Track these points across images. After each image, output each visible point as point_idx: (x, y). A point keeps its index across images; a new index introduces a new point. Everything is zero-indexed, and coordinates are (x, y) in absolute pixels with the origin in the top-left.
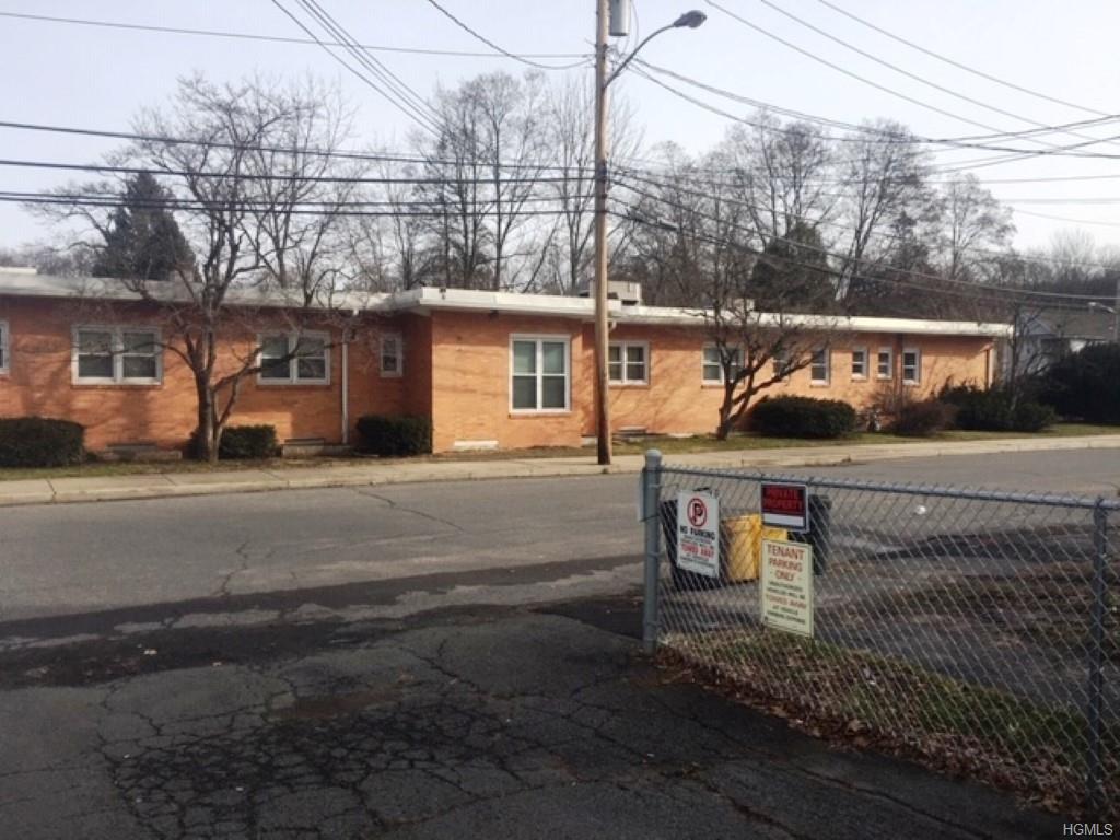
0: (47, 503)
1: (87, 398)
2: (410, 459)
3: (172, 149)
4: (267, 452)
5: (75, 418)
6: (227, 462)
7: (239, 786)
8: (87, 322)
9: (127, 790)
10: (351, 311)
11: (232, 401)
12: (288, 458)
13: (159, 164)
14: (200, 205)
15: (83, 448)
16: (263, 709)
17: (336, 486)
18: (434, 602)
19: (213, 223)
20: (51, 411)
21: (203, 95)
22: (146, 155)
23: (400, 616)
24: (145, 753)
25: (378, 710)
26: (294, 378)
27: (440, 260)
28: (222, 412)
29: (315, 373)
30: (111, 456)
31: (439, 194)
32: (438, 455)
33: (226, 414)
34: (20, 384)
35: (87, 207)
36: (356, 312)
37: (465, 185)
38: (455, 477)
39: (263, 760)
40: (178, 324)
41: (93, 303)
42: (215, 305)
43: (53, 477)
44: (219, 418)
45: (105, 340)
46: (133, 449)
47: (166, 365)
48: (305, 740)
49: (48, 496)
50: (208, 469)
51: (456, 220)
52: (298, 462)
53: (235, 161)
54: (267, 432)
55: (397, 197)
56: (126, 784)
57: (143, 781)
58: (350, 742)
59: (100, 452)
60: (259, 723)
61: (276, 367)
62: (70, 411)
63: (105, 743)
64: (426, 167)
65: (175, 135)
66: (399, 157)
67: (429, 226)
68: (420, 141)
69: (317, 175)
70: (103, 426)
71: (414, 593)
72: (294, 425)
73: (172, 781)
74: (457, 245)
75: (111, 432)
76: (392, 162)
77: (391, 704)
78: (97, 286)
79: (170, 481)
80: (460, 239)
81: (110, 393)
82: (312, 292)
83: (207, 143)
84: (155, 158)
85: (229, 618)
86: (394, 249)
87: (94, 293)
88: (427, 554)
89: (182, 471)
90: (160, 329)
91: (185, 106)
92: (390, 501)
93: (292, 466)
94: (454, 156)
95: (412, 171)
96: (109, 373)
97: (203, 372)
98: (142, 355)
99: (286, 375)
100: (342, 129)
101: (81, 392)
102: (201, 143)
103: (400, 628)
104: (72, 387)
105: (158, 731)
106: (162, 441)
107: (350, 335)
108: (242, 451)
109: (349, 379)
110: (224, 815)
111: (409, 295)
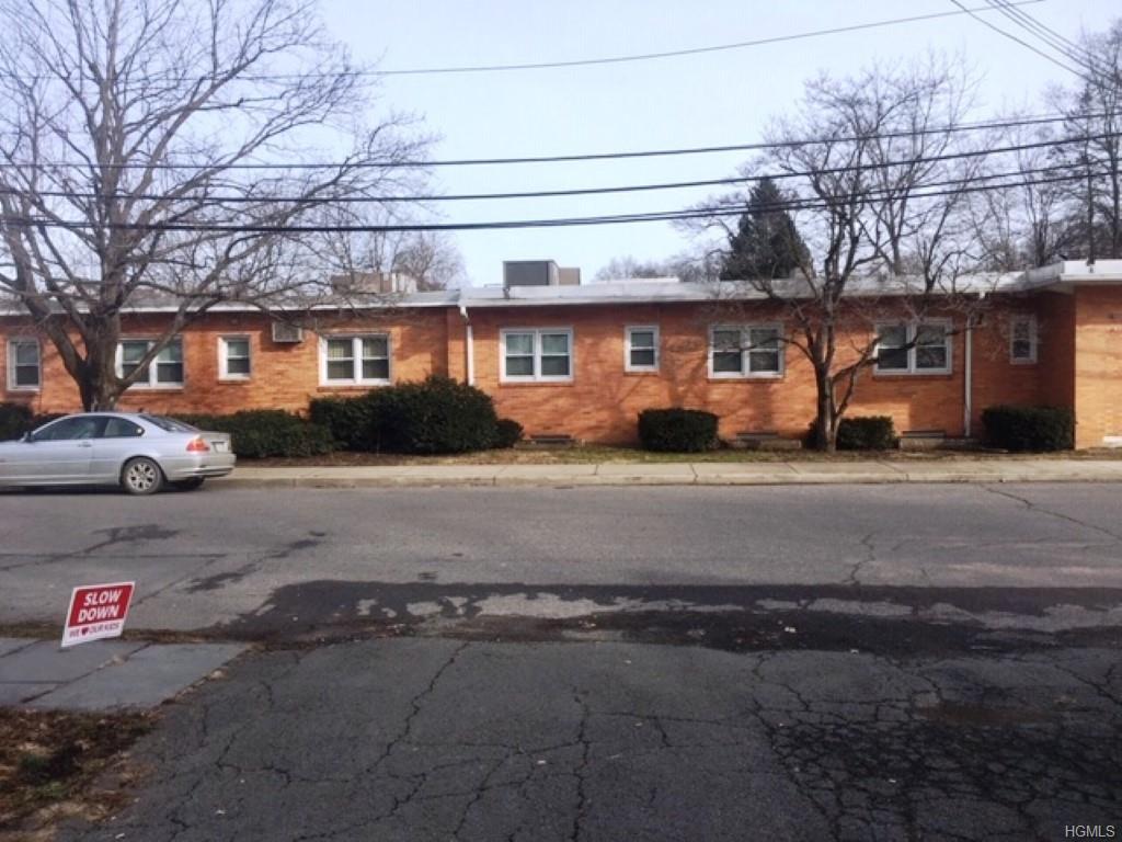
0: (690, 484)
1: (720, 390)
2: (1047, 456)
3: (798, 152)
4: (884, 443)
5: (710, 409)
6: (846, 453)
7: (893, 778)
8: (722, 322)
9: (785, 757)
10: (977, 294)
11: (849, 392)
12: (906, 450)
13: (785, 168)
14: (823, 202)
15: (718, 437)
16: (906, 705)
17: (959, 482)
18: (1092, 620)
19: (833, 218)
20: (691, 404)
21: (827, 93)
22: (774, 162)
23: (1052, 630)
24: (797, 725)
25: (1038, 730)
26: (913, 368)
27: (1082, 229)
28: (840, 404)
29: (937, 361)
30: (739, 444)
31: (1081, 153)
32: (1083, 452)
33: (844, 406)
34: (669, 380)
35: (723, 218)
36: (982, 295)
37: (1115, 139)
38: (1105, 478)
39: (914, 757)
40: (800, 319)
41: (726, 304)
42: (834, 300)
43: (694, 461)
44: (837, 409)
45: (735, 337)
46: (757, 438)
47: (788, 358)
48: (955, 745)
49: (691, 478)
50: (827, 458)
51: (1103, 181)
52: (916, 455)
53: (857, 153)
54: (884, 424)
55: (1030, 164)
56: (785, 751)
57: (798, 752)
58: (1007, 758)
59: (731, 441)
60: (904, 718)
61: (894, 358)
62: (706, 403)
63: (760, 708)
64: (1065, 126)
65: (801, 137)
66: (1031, 120)
67: (1068, 191)
68: (1058, 97)
69: (936, 154)
70: (734, 417)
71: (1067, 606)
72: (912, 416)
73: (825, 758)
74: (1103, 209)
75: (739, 423)
76: (1024, 126)
77: (1051, 726)
78: (730, 289)
79: (792, 468)
80: (1108, 201)
81: (739, 386)
82: (934, 277)
83: (829, 141)
84: (781, 162)
85: (862, 608)
86: (1024, 222)
87: (728, 295)
88: (1078, 564)
89: (804, 459)
90: (783, 325)
91: (810, 107)
92: (1026, 502)
93: (911, 458)
94: (1102, 107)
95: (1047, 133)
96: (739, 368)
97: (823, 365)
98: (768, 350)
99: (904, 365)
100: (965, 100)
101: (717, 386)
102: (825, 141)
103: (1053, 643)
104: (708, 381)
105: (807, 706)
106: (783, 431)
107: (976, 320)
108: (859, 443)
109: (972, 368)
110: (881, 803)
111: (1046, 272)
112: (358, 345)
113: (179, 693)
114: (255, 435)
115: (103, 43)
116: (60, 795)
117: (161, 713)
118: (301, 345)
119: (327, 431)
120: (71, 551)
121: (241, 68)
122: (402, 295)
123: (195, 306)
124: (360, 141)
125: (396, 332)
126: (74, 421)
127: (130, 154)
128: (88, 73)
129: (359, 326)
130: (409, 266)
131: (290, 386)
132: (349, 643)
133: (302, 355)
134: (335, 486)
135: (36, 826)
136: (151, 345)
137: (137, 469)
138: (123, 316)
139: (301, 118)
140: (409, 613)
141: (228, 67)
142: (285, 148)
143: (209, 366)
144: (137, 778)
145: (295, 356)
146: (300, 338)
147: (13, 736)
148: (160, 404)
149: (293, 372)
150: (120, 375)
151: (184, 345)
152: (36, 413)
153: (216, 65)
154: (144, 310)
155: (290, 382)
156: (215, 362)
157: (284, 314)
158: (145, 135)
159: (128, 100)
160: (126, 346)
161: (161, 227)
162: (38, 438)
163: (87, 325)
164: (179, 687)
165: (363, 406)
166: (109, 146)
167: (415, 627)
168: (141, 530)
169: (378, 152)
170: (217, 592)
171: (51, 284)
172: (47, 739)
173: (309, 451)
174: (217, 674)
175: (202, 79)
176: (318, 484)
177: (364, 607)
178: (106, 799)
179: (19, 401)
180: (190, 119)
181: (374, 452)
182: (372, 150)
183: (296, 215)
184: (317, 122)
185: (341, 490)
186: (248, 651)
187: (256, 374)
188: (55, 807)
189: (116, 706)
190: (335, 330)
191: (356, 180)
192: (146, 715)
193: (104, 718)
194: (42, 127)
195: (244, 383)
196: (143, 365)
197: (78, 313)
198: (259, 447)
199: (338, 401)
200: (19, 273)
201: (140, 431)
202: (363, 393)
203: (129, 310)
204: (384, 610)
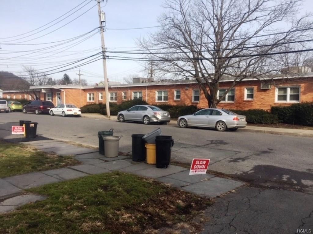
112: (289, 90)
113: (222, 195)
114: (253, 117)
115: (219, 9)
116: (184, 220)
117: (215, 200)
118: (269, 90)
119: (276, 117)
120: (201, 145)
121: (257, 8)
122: (306, 73)
123: (239, 79)
124: (294, 24)
125: (302, 85)
126: (206, 110)
127: (224, 38)
128: (215, 18)
129: (289, 84)
130: (309, 64)
131: (266, 102)
132: (278, 190)
133: (270, 93)
134: (278, 134)
135: (176, 229)
136: (226, 90)
137: (220, 124)
138: (219, 83)
139: (275, 20)
140: (302, 183)
141: (253, 9)
142: (269, 30)
143: (242, 96)
144: (205, 221)
145: (268, 93)
146: (269, 88)
147: (176, 197)
148: (228, 106)
149: (266, 98)
150: (218, 99)
151: (235, 90)
152: (198, 108)
153: (249, 9)
154: (225, 81)
155: (265, 101)
156: (243, 95)
157: (265, 81)
158: (228, 32)
159: (225, 24)
160: (220, 91)
161: (231, 57)
162: (196, 114)
163: (210, 85)
164: (222, 192)
165: (289, 109)
166: (219, 37)
167: (304, 189)
168: (219, 141)
169: (300, 26)
170: (237, 163)
171: (203, 75)
172: (184, 200)
173: (270, 122)
174: (234, 191)
175: (245, 14)
176: (272, 133)
177: (285, 178)
178: (195, 226)
179: (194, 105)
180: (241, 26)
181: (292, 124)
182: (298, 26)
183: (270, 50)
184: (280, 20)
185: (280, 135)
186: (244, 185)
187: (255, 99)
188: (182, 224)
189: (204, 195)
190: (281, 85)
191: (292, 37)
192: (211, 200)
193: (200, 198)
194: (204, 35)
195: (251, 101)
196: (224, 96)
197: (209, 82)
198: (254, 121)
199: (281, 107)
200: (196, 72)
201: (221, 114)
202: (289, 105)
203: (221, 81)
204: (292, 180)
